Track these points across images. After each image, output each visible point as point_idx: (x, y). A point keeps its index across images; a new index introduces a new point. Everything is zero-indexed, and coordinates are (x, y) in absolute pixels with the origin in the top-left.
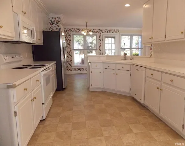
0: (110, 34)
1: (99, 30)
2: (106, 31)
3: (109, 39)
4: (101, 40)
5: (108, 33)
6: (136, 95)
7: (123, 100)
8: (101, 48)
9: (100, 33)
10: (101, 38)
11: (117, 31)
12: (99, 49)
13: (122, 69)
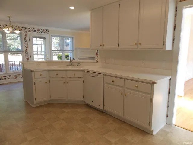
0: (38, 33)
1: (24, 27)
2: (33, 29)
3: (38, 39)
4: (28, 40)
5: (36, 33)
6: (93, 102)
7: (79, 110)
8: (29, 50)
9: (26, 32)
10: (28, 38)
11: (47, 31)
12: (26, 52)
13: (73, 76)
